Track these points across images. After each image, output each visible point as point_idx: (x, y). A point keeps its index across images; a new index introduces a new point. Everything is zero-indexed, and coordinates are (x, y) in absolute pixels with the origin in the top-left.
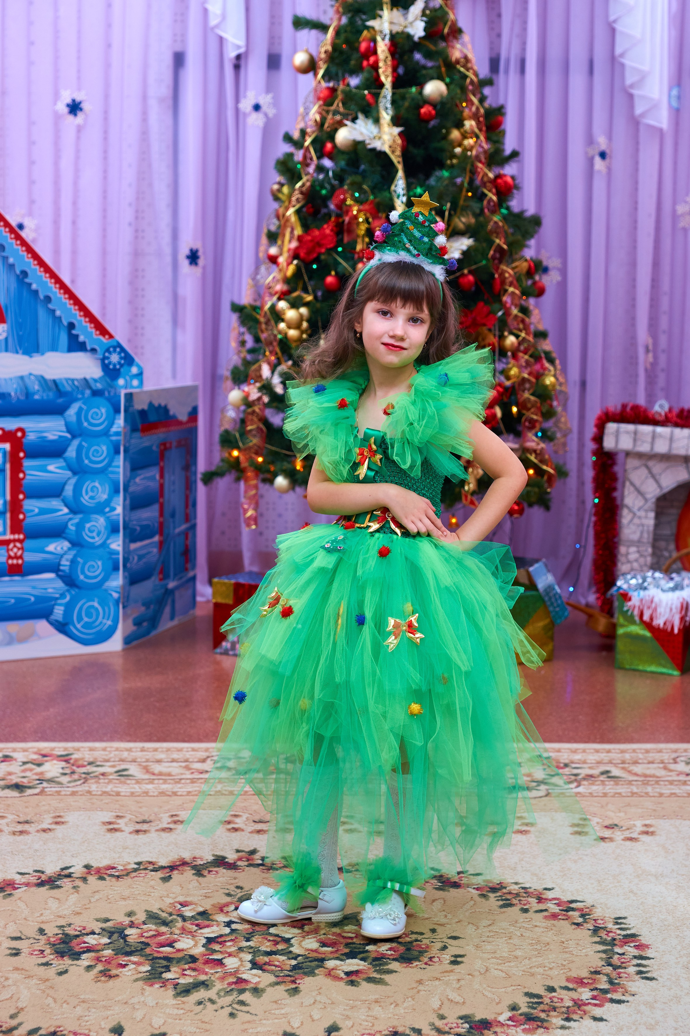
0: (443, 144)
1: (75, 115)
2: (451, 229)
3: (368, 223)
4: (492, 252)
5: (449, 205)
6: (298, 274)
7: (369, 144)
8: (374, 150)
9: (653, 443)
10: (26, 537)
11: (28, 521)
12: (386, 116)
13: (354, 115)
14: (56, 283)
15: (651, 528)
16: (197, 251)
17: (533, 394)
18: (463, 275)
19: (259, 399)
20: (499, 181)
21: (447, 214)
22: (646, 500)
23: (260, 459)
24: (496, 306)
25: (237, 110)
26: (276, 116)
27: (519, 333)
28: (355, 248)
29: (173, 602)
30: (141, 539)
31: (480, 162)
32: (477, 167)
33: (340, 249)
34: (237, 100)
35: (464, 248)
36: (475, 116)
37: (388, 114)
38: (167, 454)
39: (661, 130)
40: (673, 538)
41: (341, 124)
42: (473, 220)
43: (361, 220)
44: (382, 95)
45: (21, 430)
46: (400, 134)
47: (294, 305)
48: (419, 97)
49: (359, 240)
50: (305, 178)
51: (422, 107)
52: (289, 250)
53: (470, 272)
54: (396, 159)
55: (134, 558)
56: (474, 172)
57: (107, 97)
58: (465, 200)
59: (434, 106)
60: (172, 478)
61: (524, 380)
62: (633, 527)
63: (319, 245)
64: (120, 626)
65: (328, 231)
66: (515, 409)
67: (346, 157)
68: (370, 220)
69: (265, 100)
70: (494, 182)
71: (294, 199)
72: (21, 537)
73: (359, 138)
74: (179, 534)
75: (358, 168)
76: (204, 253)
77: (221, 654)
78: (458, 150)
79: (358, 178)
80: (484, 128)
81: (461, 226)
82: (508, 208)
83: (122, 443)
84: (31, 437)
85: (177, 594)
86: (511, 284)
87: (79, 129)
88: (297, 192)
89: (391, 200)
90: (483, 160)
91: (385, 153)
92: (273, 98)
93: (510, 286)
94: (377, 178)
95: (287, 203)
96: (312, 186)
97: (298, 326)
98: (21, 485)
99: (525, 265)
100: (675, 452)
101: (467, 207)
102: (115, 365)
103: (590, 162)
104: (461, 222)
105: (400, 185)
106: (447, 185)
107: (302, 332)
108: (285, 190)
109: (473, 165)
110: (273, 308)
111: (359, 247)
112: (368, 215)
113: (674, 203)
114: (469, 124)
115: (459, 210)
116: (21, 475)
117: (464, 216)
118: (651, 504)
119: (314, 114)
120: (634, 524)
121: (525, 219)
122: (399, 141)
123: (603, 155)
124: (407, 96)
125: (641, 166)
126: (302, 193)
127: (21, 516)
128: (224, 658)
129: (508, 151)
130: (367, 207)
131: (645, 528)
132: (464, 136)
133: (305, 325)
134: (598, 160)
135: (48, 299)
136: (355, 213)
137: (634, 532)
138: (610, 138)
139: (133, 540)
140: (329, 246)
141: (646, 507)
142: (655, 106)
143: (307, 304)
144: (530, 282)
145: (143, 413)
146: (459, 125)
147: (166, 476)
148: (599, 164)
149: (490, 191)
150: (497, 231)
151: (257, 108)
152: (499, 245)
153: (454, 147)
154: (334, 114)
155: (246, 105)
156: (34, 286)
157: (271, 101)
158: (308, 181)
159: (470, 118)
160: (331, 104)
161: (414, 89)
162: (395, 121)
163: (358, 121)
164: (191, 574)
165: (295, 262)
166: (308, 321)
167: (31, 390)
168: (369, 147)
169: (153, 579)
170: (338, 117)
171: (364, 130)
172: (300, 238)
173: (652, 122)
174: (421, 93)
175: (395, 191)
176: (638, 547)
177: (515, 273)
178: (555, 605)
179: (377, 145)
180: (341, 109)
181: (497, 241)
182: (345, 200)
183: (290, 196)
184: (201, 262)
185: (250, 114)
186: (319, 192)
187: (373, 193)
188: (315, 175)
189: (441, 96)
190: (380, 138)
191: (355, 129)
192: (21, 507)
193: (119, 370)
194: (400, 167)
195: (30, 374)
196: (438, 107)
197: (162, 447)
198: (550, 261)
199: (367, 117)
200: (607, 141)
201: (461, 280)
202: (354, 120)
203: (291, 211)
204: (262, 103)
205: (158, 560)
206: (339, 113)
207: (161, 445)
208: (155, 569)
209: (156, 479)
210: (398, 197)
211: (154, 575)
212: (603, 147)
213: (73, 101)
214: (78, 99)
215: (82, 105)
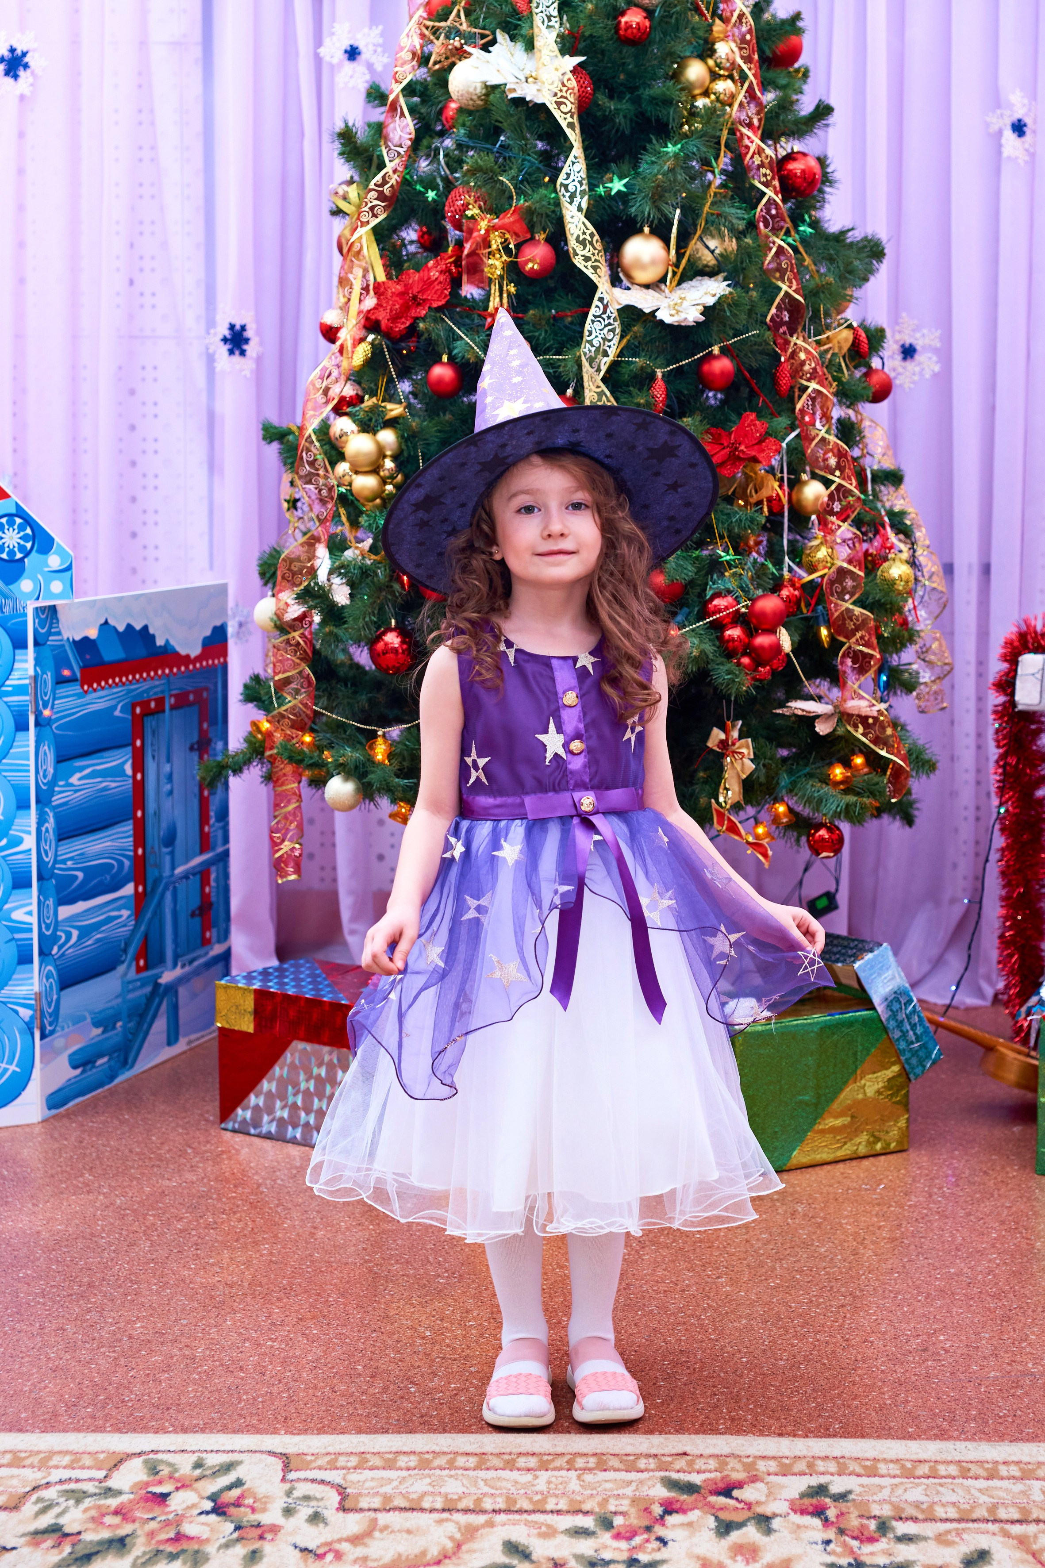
0: (669, 90)
1: (16, 77)
2: (684, 262)
3: (509, 252)
4: (773, 311)
5: (678, 211)
6: (374, 362)
7: (514, 90)
8: (520, 102)
12: (547, 35)
13: (488, 37)
17: (860, 603)
18: (710, 356)
19: (301, 618)
20: (791, 166)
21: (674, 230)
23: (307, 739)
24: (782, 421)
25: (318, 60)
27: (831, 477)
29: (175, 1008)
30: (88, 896)
31: (750, 126)
32: (742, 134)
34: (318, 41)
35: (711, 301)
36: (739, 35)
37: (551, 30)
38: (150, 723)
41: (461, 54)
42: (731, 245)
43: (494, 247)
46: (576, 70)
47: (368, 426)
49: (494, 289)
50: (390, 166)
51: (623, 14)
52: (360, 312)
53: (724, 351)
54: (565, 118)
55: (69, 936)
56: (735, 147)
57: (75, 42)
58: (713, 204)
59: (650, 12)
60: (167, 768)
61: (842, 573)
63: (416, 302)
64: (36, 1073)
65: (434, 274)
66: (824, 632)
68: (513, 246)
69: (367, 39)
70: (780, 165)
71: (367, 209)
73: (494, 81)
74: (186, 876)
76: (258, 332)
77: (234, 1131)
78: (700, 103)
79: (487, 161)
80: (757, 60)
81: (708, 259)
82: (815, 224)
83: (31, 708)
85: (182, 991)
86: (813, 376)
87: (24, 102)
88: (372, 194)
89: (558, 204)
90: (756, 122)
91: (542, 108)
92: (382, 35)
93: (809, 380)
94: (530, 161)
95: (355, 219)
96: (405, 183)
97: (375, 469)
99: (846, 336)
101: (719, 215)
102: (11, 553)
103: (995, 139)
104: (707, 248)
105: (574, 172)
106: (671, 170)
107: (384, 481)
108: (354, 192)
109: (732, 132)
110: (324, 430)
111: (493, 303)
112: (507, 236)
114: (723, 49)
115: (699, 225)
117: (713, 237)
119: (410, 38)
121: (848, 245)
122: (573, 83)
123: (1019, 128)
126: (381, 197)
128: (239, 1138)
130: (506, 219)
132: (715, 76)
133: (389, 464)
134: (1009, 135)
136: (483, 232)
138: (1033, 96)
139: (70, 900)
140: (435, 305)
143: (392, 423)
144: (858, 374)
145: (84, 645)
146: (706, 51)
147: (151, 766)
148: (1010, 144)
149: (767, 184)
150: (780, 268)
151: (353, 53)
152: (787, 294)
153: (694, 98)
155: (333, 49)
157: (378, 40)
158: (395, 171)
159: (727, 37)
160: (445, 17)
162: (568, 46)
163: (495, 48)
164: (217, 949)
165: (371, 337)
166: (395, 458)
168: (512, 95)
169: (121, 969)
170: (456, 42)
171: (505, 65)
172: (379, 290)
175: (566, 187)
177: (822, 354)
178: (911, 1036)
179: (531, 93)
180: (464, 27)
181: (785, 288)
182: (466, 207)
183: (360, 205)
184: (251, 349)
185: (340, 65)
186: (419, 195)
187: (520, 191)
190: (535, 79)
191: (488, 63)
193: (22, 560)
194: (574, 137)
196: (658, 13)
197: (138, 710)
198: (918, 335)
199: (513, 38)
200: (1026, 101)
201: (706, 368)
202: (486, 48)
203: (364, 232)
204: (361, 45)
205: (134, 932)
206: (459, 33)
207: (134, 706)
208: (125, 951)
209: (123, 773)
210: (572, 197)
211: (123, 962)
212: (1019, 113)
213: (11, 52)
214: (19, 49)
215: (28, 59)
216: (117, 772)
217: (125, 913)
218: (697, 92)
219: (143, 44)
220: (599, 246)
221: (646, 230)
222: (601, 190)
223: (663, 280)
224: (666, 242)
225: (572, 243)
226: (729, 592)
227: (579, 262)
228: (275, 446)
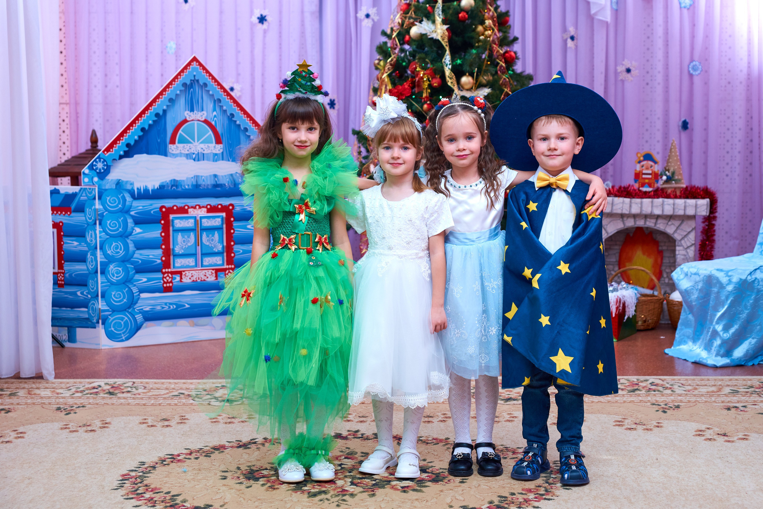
0: (473, 34)
1: (263, 23)
2: (478, 83)
3: (429, 81)
4: (503, 96)
5: (476, 69)
7: (429, 35)
8: (432, 39)
10: (235, 267)
11: (236, 257)
12: (439, 19)
13: (421, 19)
14: (250, 120)
16: (334, 100)
20: (507, 55)
21: (475, 74)
25: (356, 18)
26: (378, 20)
28: (422, 96)
31: (495, 44)
32: (493, 47)
33: (414, 97)
34: (356, 12)
35: (486, 94)
36: (492, 18)
37: (440, 18)
39: (607, 22)
40: (617, 263)
41: (413, 24)
42: (491, 78)
43: (425, 79)
44: (436, 7)
45: (231, 205)
46: (447, 29)
48: (458, 7)
49: (425, 91)
50: (393, 56)
51: (460, 13)
54: (445, 43)
56: (491, 51)
57: (280, 12)
58: (486, 66)
59: (467, 12)
63: (401, 94)
65: (406, 86)
67: (416, 43)
68: (430, 79)
69: (372, 12)
70: (503, 55)
71: (386, 68)
72: (233, 266)
73: (424, 32)
75: (424, 49)
76: (338, 102)
78: (482, 37)
79: (423, 55)
80: (497, 24)
81: (484, 82)
82: (513, 71)
84: (237, 209)
87: (265, 31)
88: (388, 64)
89: (443, 67)
90: (497, 43)
91: (438, 40)
92: (377, 10)
94: (434, 55)
95: (383, 71)
96: (397, 60)
98: (232, 237)
100: (615, 212)
101: (487, 70)
103: (565, 41)
104: (484, 79)
105: (447, 58)
106: (475, 58)
108: (382, 63)
109: (491, 46)
111: (424, 95)
112: (429, 76)
113: (616, 65)
114: (488, 22)
115: (482, 73)
116: (232, 231)
117: (486, 76)
119: (398, 19)
121: (523, 77)
122: (447, 33)
123: (572, 38)
124: (451, 7)
125: (595, 44)
126: (391, 65)
127: (233, 255)
129: (511, 38)
130: (428, 72)
132: (485, 29)
134: (569, 41)
135: (246, 130)
136: (421, 75)
138: (576, 28)
140: (407, 95)
142: (603, 9)
146: (482, 23)
148: (570, 43)
149: (501, 61)
150: (505, 84)
151: (368, 16)
152: (506, 92)
153: (480, 36)
154: (409, 19)
155: (361, 15)
156: (238, 122)
157: (376, 12)
158: (394, 57)
159: (489, 19)
160: (408, 13)
161: (455, 3)
162: (444, 22)
163: (423, 22)
167: (237, 182)
168: (429, 37)
170: (412, 20)
171: (426, 28)
172: (391, 91)
173: (601, 18)
174: (459, 5)
175: (444, 62)
179: (434, 36)
180: (414, 16)
181: (506, 90)
182: (416, 68)
183: (384, 67)
184: (336, 107)
185: (364, 19)
186: (402, 64)
187: (432, 63)
188: (400, 54)
189: (471, 6)
190: (436, 32)
191: (421, 27)
192: (233, 249)
194: (447, 49)
195: (236, 173)
196: (470, 13)
199: (428, 20)
200: (574, 30)
202: (421, 22)
203: (385, 75)
204: (370, 13)
206: (412, 18)
210: (447, 65)
212: (572, 33)
213: (261, 15)
214: (264, 14)
215: (266, 18)
218: (480, 34)
219: (302, 12)
220: (455, 79)
221: (467, 74)
222: (454, 63)
223: (472, 88)
224: (473, 77)
225: (448, 79)
227: (449, 84)
228: (356, 136)
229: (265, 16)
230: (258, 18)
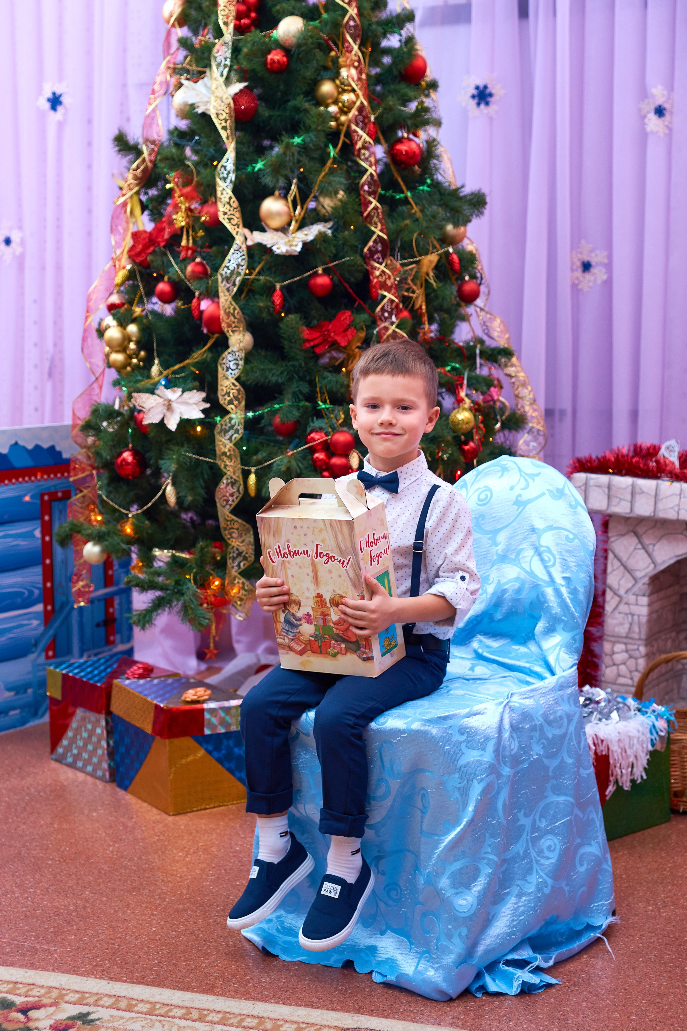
1: (56, 110)
2: (302, 213)
4: (370, 245)
5: (295, 182)
9: (632, 502)
15: (644, 620)
18: (316, 274)
21: (293, 192)
22: (635, 580)
38: (58, 505)
41: (180, 84)
43: (179, 207)
46: (241, 92)
47: (123, 322)
49: (184, 235)
50: (142, 158)
51: (269, 53)
52: (128, 248)
59: (286, 49)
62: (620, 617)
68: (194, 206)
71: (126, 186)
78: (333, 109)
86: (391, 289)
87: (61, 125)
88: (130, 177)
91: (211, 118)
93: (390, 291)
97: (125, 349)
101: (329, 183)
105: (228, 164)
107: (130, 356)
114: (347, 73)
117: (324, 197)
118: (643, 584)
120: (620, 613)
123: (660, 111)
130: (190, 190)
131: (636, 618)
132: (341, 91)
133: (132, 346)
134: (652, 116)
137: (622, 624)
138: (670, 88)
140: (162, 244)
141: (635, 589)
143: (136, 320)
146: (334, 75)
152: (378, 235)
153: (326, 105)
158: (144, 161)
159: (348, 66)
165: (129, 266)
166: (137, 341)
172: (134, 236)
175: (220, 173)
176: (626, 644)
183: (126, 183)
191: (193, 90)
197: (46, 498)
198: (593, 255)
200: (665, 93)
201: (312, 282)
202: (196, 81)
203: (121, 202)
205: (43, 634)
207: (42, 495)
208: (36, 645)
209: (33, 536)
211: (33, 652)
212: (660, 101)
213: (54, 94)
214: (58, 92)
215: (62, 99)
216: (30, 535)
217: (35, 623)
218: (330, 101)
221: (277, 193)
222: (249, 169)
223: (289, 226)
226: (321, 429)
227: (220, 216)
229: (60, 96)
230: (49, 100)
